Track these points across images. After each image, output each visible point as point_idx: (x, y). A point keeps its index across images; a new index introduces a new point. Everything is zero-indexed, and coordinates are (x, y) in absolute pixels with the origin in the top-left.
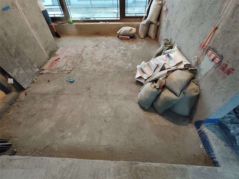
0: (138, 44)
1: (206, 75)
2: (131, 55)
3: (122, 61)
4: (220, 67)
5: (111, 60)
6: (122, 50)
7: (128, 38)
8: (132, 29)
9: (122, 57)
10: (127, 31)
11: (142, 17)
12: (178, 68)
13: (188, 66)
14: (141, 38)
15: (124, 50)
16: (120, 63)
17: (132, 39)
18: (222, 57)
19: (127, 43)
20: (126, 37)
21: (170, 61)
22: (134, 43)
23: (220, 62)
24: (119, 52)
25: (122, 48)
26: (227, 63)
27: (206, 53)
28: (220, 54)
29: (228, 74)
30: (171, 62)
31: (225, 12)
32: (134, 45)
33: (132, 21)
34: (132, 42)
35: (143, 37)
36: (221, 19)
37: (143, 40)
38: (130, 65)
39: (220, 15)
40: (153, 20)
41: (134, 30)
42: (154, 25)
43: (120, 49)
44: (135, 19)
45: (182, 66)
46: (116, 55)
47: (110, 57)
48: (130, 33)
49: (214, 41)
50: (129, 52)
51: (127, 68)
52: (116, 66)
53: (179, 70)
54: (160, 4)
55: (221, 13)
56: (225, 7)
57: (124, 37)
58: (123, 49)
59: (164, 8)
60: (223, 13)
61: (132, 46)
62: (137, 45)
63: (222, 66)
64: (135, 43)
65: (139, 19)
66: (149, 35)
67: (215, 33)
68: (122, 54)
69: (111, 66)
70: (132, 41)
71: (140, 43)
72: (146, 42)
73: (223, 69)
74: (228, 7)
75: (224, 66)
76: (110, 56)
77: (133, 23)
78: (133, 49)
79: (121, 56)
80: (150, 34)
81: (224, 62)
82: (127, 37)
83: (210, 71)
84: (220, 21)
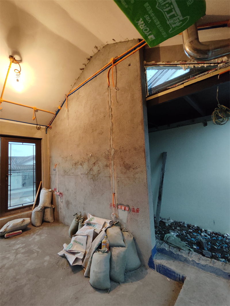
0: (38, 233)
1: (127, 221)
2: (39, 248)
3: (32, 261)
4: (132, 211)
5: (11, 270)
6: (21, 249)
7: (21, 232)
8: (24, 220)
9: (28, 256)
10: (17, 224)
11: (32, 205)
12: (107, 227)
13: (112, 222)
14: (38, 227)
15: (23, 248)
16: (30, 264)
17: (26, 232)
18: (128, 206)
19: (21, 239)
20: (16, 232)
21: (94, 227)
22: (32, 234)
23: (129, 208)
24: (17, 254)
25: (18, 246)
26: (133, 207)
27: (117, 208)
28: (126, 205)
29: (138, 212)
30: (96, 228)
31: (114, 185)
32: (34, 236)
33: (18, 213)
34: (28, 235)
35: (40, 225)
36: (114, 188)
37: (41, 227)
38: (47, 258)
39: (112, 187)
40: (48, 204)
41: (28, 220)
42: (49, 209)
43: (17, 249)
44: (22, 210)
45: (108, 225)
46: (15, 259)
47: (6, 266)
48: (22, 225)
49: (118, 200)
50: (32, 246)
51: (46, 264)
52: (28, 272)
53: (108, 229)
54: (50, 191)
55: (112, 186)
56: (112, 184)
57: (13, 233)
58: (21, 246)
59: (56, 193)
60: (113, 186)
61: (32, 239)
62: (37, 235)
63: (132, 210)
64: (34, 234)
65: (27, 209)
66: (47, 220)
67: (115, 196)
68: (23, 253)
69: (18, 277)
70: (26, 234)
71: (40, 232)
72: (47, 228)
73: (134, 212)
74: (114, 183)
75: (133, 209)
76: (4, 265)
77: (22, 214)
78: (36, 240)
79: (25, 256)
80: (47, 218)
81: (131, 207)
82: (18, 231)
83: (128, 217)
84: (114, 190)
